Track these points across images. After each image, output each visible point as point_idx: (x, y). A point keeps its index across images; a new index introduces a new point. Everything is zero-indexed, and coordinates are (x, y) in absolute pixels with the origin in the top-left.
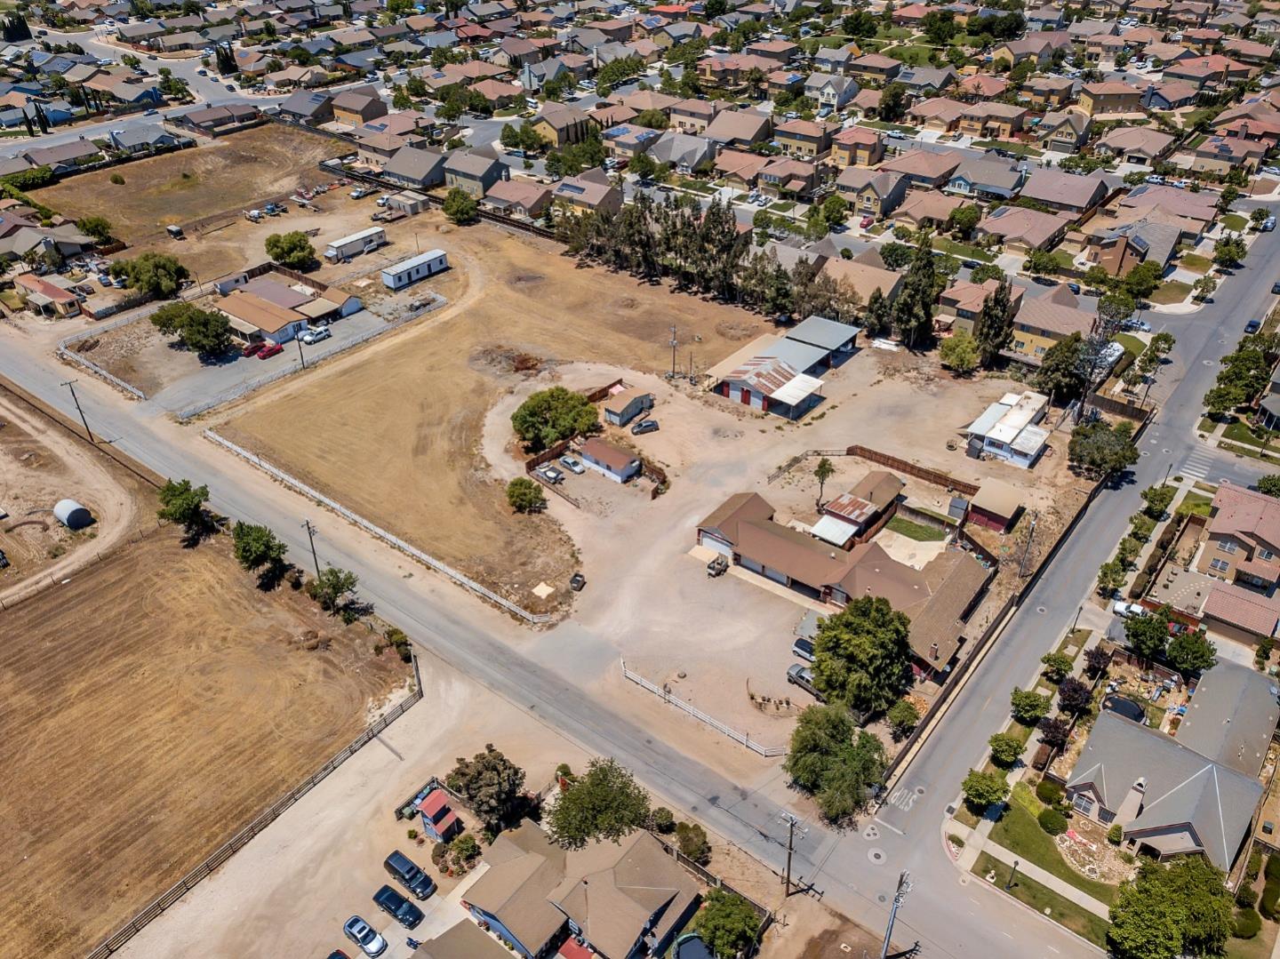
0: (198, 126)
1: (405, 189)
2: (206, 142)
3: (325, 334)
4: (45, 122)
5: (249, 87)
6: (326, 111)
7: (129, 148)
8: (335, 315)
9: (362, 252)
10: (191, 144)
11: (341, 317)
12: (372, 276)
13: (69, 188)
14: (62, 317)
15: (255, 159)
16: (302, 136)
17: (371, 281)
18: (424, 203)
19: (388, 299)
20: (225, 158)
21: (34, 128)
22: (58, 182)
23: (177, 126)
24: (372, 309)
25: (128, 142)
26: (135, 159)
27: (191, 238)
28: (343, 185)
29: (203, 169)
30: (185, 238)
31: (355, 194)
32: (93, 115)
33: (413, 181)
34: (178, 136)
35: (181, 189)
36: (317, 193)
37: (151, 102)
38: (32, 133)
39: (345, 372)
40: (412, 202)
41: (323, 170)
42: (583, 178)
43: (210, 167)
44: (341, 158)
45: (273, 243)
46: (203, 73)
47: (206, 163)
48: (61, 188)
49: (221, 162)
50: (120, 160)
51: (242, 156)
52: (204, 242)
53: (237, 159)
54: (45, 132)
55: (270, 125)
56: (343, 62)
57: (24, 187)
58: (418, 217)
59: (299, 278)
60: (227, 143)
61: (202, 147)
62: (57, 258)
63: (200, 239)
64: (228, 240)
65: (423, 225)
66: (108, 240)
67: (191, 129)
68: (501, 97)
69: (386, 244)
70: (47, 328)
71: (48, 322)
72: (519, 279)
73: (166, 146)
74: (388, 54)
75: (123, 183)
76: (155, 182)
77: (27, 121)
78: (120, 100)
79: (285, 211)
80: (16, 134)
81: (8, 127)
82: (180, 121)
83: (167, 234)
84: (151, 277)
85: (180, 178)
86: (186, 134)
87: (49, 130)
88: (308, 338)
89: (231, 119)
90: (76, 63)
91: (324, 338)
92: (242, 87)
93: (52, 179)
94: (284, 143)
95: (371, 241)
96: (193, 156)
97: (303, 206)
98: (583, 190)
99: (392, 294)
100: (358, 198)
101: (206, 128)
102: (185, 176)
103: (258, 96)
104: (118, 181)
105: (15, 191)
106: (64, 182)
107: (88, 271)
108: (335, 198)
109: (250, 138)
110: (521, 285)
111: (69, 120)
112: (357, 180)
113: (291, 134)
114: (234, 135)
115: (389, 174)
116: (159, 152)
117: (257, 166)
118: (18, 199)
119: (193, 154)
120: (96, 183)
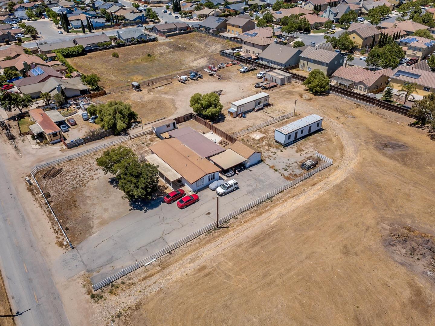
0: (160, 31)
1: (275, 69)
2: (162, 39)
3: (234, 186)
4: (90, 27)
5: (185, 17)
6: (223, 27)
7: (125, 40)
8: (241, 167)
9: (253, 110)
10: (154, 40)
11: (245, 168)
12: (263, 130)
13: (91, 58)
14: (47, 143)
15: (185, 49)
16: (209, 39)
17: (263, 135)
18: (289, 78)
19: (279, 153)
20: (170, 47)
21: (86, 30)
22: (86, 54)
23: (150, 32)
24: (268, 161)
25: (125, 37)
26: (127, 45)
27: (145, 90)
28: (234, 64)
29: (159, 52)
30: (141, 90)
31: (242, 70)
32: (114, 26)
33: (279, 64)
34: (149, 36)
35: (146, 62)
36: (220, 68)
37: (140, 21)
38: (84, 32)
39: (257, 241)
40: (281, 77)
41: (223, 55)
42: (416, 68)
43: (162, 52)
44: (233, 49)
45: (196, 100)
46: (166, 12)
47: (161, 49)
48: (85, 58)
49: (168, 49)
50: (119, 46)
51: (179, 47)
52: (152, 93)
53: (177, 48)
54: (90, 31)
55: (194, 33)
56: (229, 8)
57: (67, 56)
58: (285, 87)
59: (211, 128)
60: (172, 40)
61: (160, 41)
62: (62, 98)
63: (149, 91)
64: (166, 93)
65: (290, 93)
66: (97, 89)
67: (157, 34)
68: (316, 23)
69: (268, 105)
70: (34, 152)
71: (37, 146)
72: (386, 146)
73: (142, 40)
74: (250, 6)
75: (118, 57)
76: (133, 57)
77: (83, 27)
78: (127, 20)
79: (201, 77)
80: (77, 32)
81: (75, 28)
82: (152, 30)
83: (131, 87)
84: (110, 119)
85: (146, 56)
86: (153, 35)
87: (92, 31)
88: (220, 190)
89: (175, 29)
90: (113, 5)
91: (233, 191)
92: (182, 17)
93: (84, 52)
94: (200, 42)
95: (259, 103)
96: (155, 46)
97: (211, 75)
98: (418, 76)
99: (282, 148)
100: (244, 72)
101: (163, 32)
102: (149, 55)
103: (189, 21)
104: (115, 56)
105: (61, 57)
106: (89, 54)
107: (79, 108)
108: (230, 71)
109: (183, 38)
110: (389, 151)
111: (103, 27)
112: (242, 62)
113: (205, 37)
114: (177, 37)
115: (262, 59)
116: (139, 42)
117: (185, 52)
118: (61, 61)
119: (154, 44)
120: (105, 56)
